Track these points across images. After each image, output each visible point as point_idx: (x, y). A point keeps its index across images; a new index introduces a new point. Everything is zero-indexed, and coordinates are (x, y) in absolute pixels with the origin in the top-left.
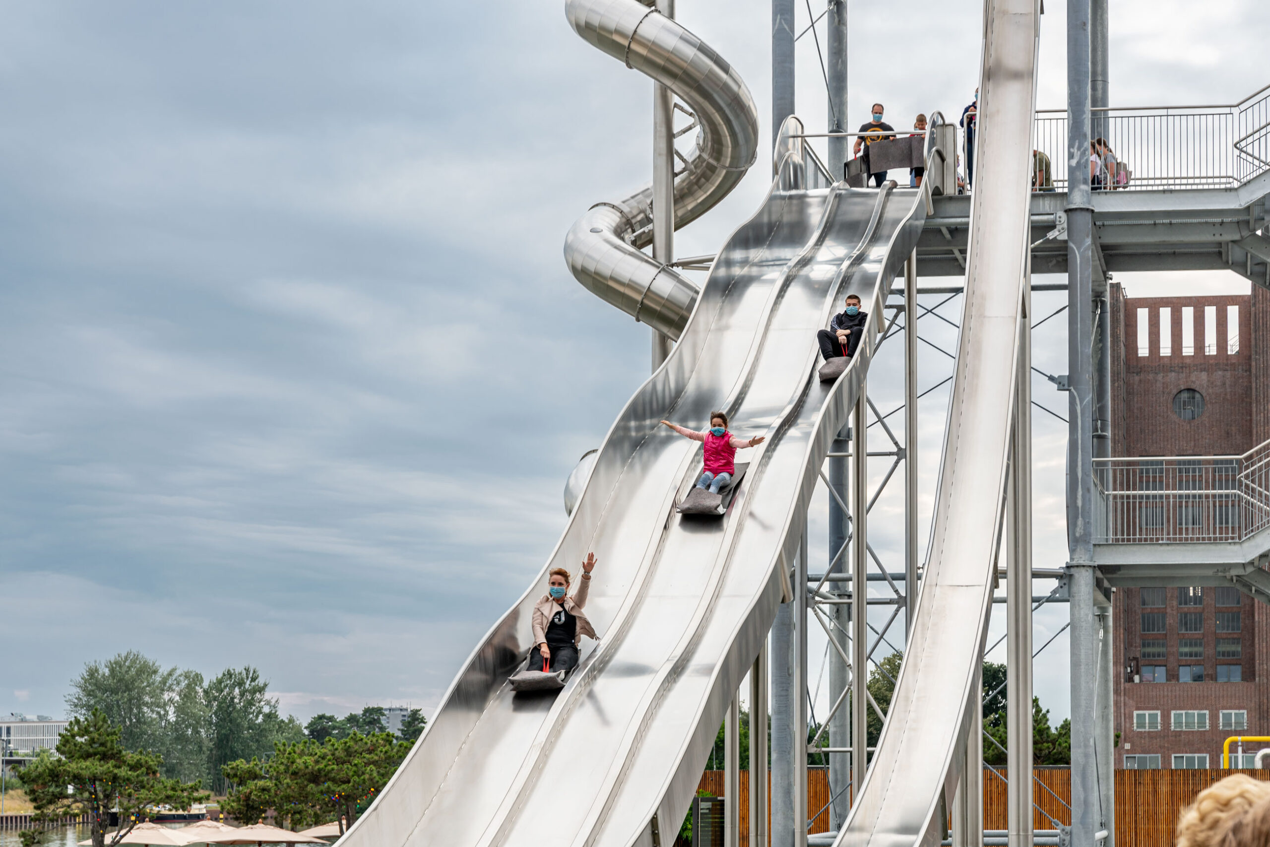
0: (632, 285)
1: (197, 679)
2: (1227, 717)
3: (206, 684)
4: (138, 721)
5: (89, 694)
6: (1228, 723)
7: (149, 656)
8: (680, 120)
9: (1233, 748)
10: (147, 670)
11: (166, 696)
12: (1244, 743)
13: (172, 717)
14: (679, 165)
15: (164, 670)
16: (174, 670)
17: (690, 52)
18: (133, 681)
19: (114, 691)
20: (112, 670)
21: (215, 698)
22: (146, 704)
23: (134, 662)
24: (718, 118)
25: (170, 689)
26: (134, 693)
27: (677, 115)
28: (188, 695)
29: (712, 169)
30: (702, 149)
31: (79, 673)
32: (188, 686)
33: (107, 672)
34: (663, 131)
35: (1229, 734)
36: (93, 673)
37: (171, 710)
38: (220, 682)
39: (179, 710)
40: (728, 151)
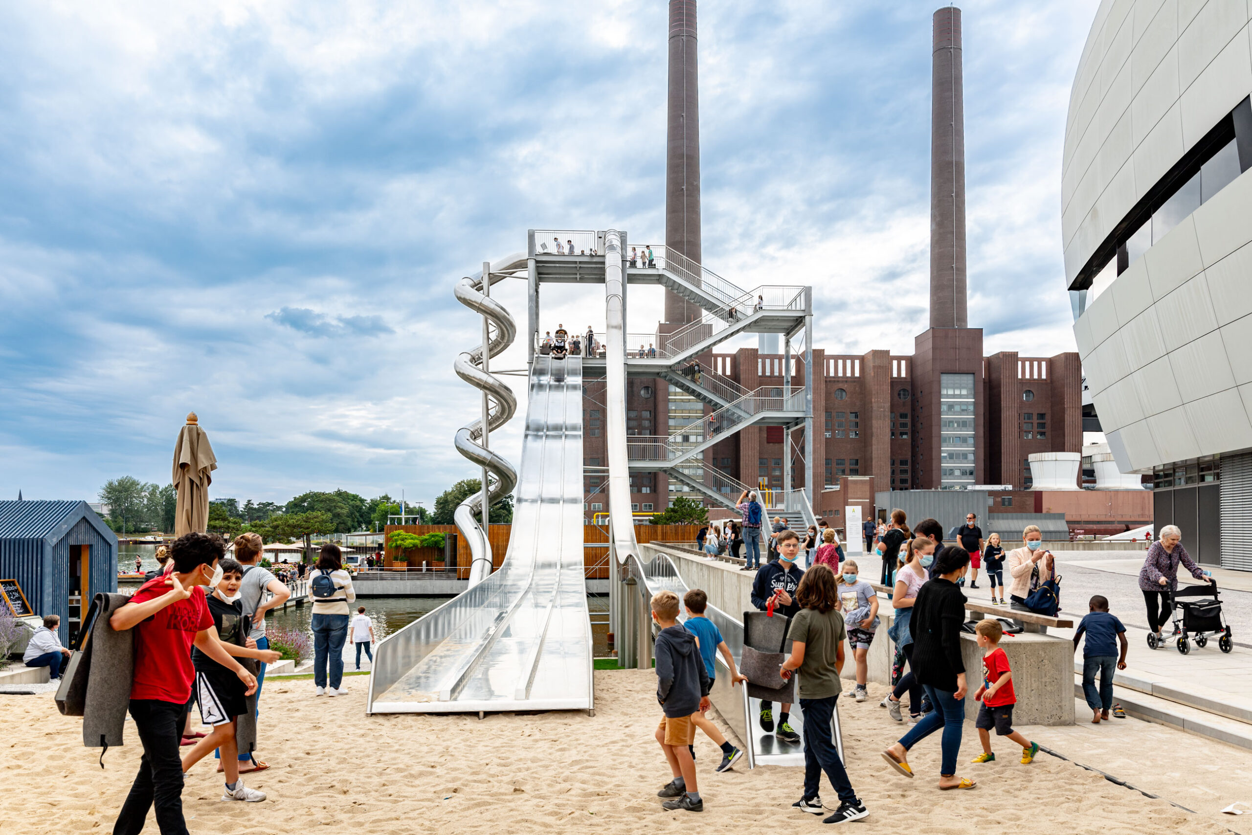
0: (480, 380)
1: (157, 487)
2: (594, 506)
3: (160, 490)
4: (131, 504)
5: (109, 493)
6: (595, 508)
7: (136, 478)
8: (491, 328)
9: (597, 517)
10: (134, 483)
11: (143, 494)
12: (602, 515)
13: (145, 502)
14: (490, 342)
15: (143, 483)
16: (147, 483)
17: (499, 309)
18: (129, 488)
19: (120, 492)
20: (119, 484)
21: (164, 495)
22: (135, 497)
23: (129, 481)
24: (505, 329)
25: (145, 491)
26: (129, 493)
27: (490, 326)
28: (153, 493)
29: (500, 343)
30: (497, 336)
31: (104, 484)
32: (153, 490)
33: (117, 483)
34: (486, 332)
35: (595, 512)
36: (111, 484)
37: (146, 500)
38: (166, 488)
39: (149, 500)
40: (506, 338)
